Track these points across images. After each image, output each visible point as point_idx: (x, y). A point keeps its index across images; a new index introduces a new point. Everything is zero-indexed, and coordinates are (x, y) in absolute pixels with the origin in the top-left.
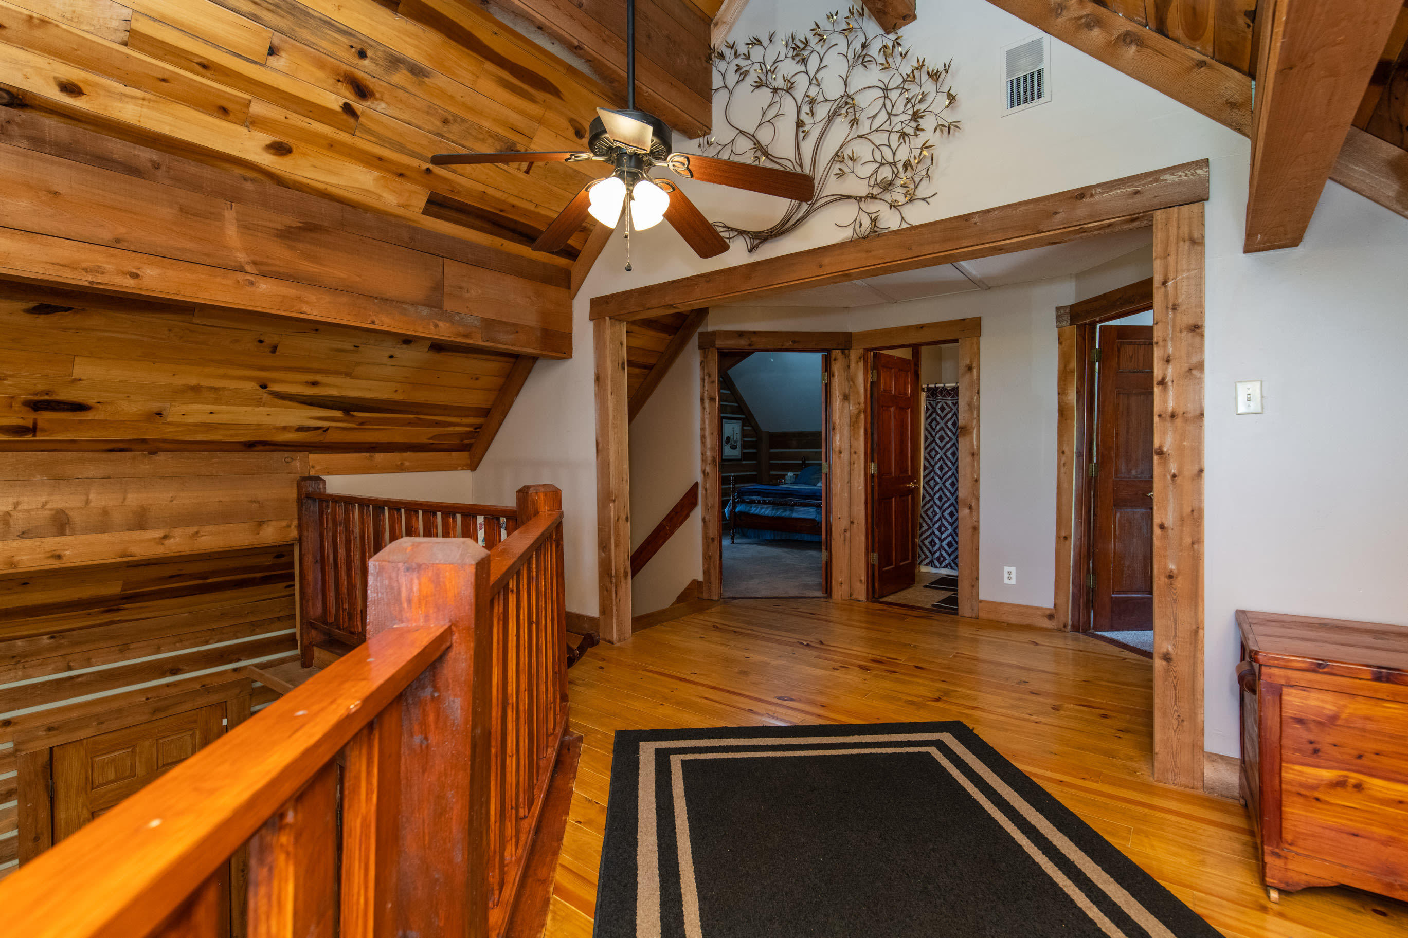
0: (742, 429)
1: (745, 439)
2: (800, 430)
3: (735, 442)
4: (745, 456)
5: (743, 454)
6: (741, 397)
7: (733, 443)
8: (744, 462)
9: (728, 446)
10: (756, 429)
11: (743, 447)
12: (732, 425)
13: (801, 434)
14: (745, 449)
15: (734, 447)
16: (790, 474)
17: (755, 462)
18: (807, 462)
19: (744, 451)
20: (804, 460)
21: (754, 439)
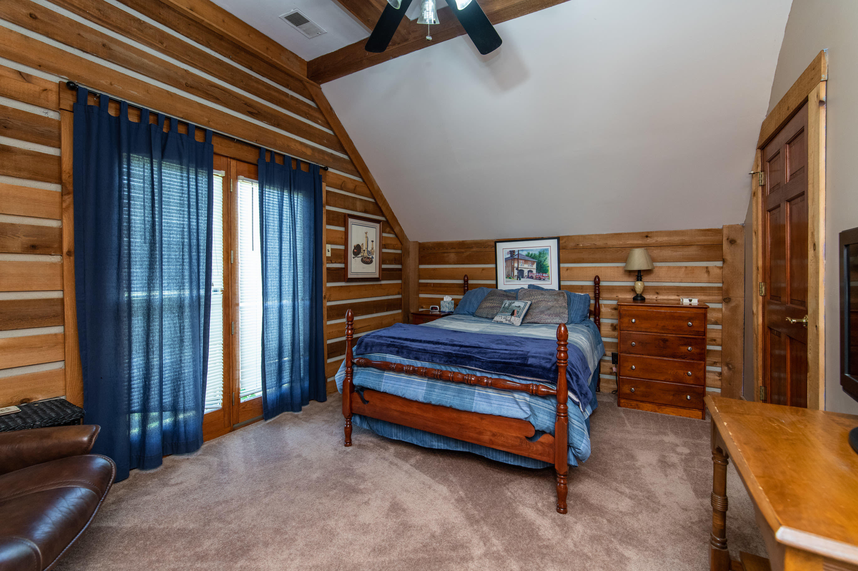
0: (381, 238)
1: (384, 250)
2: (460, 239)
3: (369, 252)
4: (385, 274)
5: (382, 270)
6: (379, 190)
7: (366, 254)
8: (383, 282)
9: (358, 259)
10: (401, 238)
11: (383, 260)
12: (365, 229)
13: (462, 246)
14: (383, 264)
15: (367, 261)
16: (447, 299)
17: (399, 282)
18: (470, 282)
19: (384, 266)
20: (466, 279)
21: (399, 252)
